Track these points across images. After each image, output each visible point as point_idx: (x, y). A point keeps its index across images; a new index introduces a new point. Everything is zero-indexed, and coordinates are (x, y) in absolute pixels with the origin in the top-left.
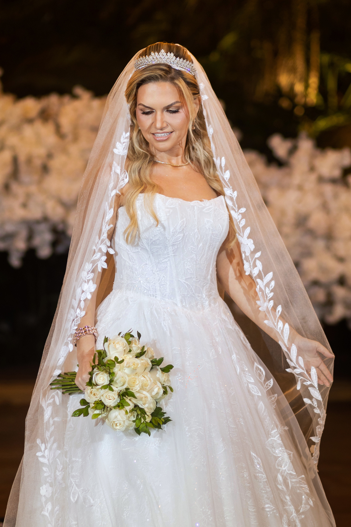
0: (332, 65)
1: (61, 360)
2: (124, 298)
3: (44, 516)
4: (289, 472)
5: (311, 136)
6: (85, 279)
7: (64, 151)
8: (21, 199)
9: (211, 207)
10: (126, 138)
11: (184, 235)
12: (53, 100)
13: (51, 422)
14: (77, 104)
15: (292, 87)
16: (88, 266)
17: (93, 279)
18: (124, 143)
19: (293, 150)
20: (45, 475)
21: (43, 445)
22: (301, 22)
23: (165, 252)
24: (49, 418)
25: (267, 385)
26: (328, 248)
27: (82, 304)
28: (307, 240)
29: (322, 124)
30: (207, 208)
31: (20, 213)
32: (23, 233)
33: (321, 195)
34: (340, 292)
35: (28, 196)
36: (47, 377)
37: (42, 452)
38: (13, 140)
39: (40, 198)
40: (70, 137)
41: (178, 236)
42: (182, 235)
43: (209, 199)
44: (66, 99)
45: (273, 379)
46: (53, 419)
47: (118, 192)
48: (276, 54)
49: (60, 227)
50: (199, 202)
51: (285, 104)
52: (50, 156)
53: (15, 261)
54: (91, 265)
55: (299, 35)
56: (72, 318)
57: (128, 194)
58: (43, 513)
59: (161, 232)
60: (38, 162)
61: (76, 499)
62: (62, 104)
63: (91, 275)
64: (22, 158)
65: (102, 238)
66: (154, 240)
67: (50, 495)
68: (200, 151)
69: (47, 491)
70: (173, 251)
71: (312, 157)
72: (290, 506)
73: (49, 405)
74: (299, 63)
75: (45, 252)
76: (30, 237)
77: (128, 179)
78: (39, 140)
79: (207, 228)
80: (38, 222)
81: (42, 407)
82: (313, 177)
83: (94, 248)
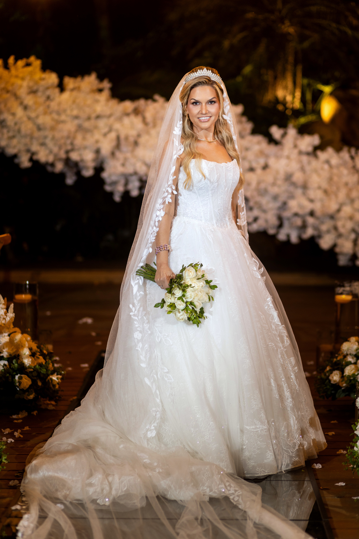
0: (309, 85)
1: (144, 258)
2: (182, 222)
3: (137, 350)
4: (277, 323)
5: (295, 127)
6: (158, 209)
7: (148, 133)
8: (121, 161)
9: (232, 166)
10: (180, 124)
11: (218, 184)
12: (142, 102)
13: (138, 294)
14: (156, 105)
15: (285, 98)
16: (160, 201)
17: (163, 208)
18: (179, 127)
19: (284, 135)
20: (137, 326)
21: (134, 308)
22: (291, 59)
23: (207, 194)
24: (137, 292)
25: (260, 271)
26: (304, 194)
27: (157, 224)
28: (292, 189)
29: (303, 120)
30: (230, 167)
31: (120, 169)
32: (122, 182)
33: (300, 162)
34: (310, 220)
35: (126, 159)
36: (135, 267)
37: (133, 312)
38: (117, 126)
39: (132, 160)
40: (151, 125)
41: (215, 184)
42: (217, 184)
43: (230, 162)
44: (150, 102)
45: (263, 268)
46: (139, 292)
47: (178, 156)
48: (275, 78)
49: (144, 178)
50: (225, 163)
51: (280, 108)
52: (139, 136)
53: (117, 198)
54: (162, 200)
55: (289, 67)
56: (151, 232)
57: (185, 159)
58: (136, 348)
59: (205, 183)
60: (132, 139)
61: (159, 340)
62: (147, 105)
63: (162, 206)
64: (122, 136)
65: (169, 183)
66: (201, 187)
67: (141, 338)
68: (224, 133)
69: (138, 336)
70: (212, 193)
71: (296, 139)
72: (279, 343)
73: (136, 284)
74: (290, 84)
75: (135, 193)
76: (126, 184)
77: (183, 148)
78: (132, 126)
79: (230, 179)
80: (131, 175)
81: (132, 285)
82: (296, 151)
83: (164, 190)
